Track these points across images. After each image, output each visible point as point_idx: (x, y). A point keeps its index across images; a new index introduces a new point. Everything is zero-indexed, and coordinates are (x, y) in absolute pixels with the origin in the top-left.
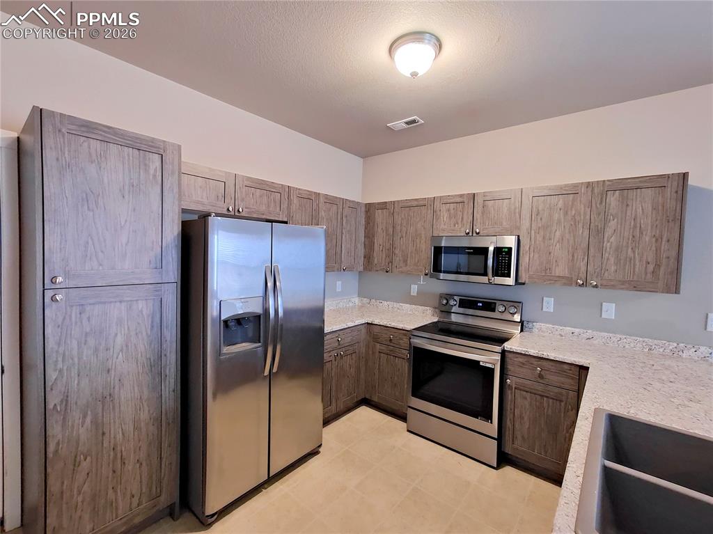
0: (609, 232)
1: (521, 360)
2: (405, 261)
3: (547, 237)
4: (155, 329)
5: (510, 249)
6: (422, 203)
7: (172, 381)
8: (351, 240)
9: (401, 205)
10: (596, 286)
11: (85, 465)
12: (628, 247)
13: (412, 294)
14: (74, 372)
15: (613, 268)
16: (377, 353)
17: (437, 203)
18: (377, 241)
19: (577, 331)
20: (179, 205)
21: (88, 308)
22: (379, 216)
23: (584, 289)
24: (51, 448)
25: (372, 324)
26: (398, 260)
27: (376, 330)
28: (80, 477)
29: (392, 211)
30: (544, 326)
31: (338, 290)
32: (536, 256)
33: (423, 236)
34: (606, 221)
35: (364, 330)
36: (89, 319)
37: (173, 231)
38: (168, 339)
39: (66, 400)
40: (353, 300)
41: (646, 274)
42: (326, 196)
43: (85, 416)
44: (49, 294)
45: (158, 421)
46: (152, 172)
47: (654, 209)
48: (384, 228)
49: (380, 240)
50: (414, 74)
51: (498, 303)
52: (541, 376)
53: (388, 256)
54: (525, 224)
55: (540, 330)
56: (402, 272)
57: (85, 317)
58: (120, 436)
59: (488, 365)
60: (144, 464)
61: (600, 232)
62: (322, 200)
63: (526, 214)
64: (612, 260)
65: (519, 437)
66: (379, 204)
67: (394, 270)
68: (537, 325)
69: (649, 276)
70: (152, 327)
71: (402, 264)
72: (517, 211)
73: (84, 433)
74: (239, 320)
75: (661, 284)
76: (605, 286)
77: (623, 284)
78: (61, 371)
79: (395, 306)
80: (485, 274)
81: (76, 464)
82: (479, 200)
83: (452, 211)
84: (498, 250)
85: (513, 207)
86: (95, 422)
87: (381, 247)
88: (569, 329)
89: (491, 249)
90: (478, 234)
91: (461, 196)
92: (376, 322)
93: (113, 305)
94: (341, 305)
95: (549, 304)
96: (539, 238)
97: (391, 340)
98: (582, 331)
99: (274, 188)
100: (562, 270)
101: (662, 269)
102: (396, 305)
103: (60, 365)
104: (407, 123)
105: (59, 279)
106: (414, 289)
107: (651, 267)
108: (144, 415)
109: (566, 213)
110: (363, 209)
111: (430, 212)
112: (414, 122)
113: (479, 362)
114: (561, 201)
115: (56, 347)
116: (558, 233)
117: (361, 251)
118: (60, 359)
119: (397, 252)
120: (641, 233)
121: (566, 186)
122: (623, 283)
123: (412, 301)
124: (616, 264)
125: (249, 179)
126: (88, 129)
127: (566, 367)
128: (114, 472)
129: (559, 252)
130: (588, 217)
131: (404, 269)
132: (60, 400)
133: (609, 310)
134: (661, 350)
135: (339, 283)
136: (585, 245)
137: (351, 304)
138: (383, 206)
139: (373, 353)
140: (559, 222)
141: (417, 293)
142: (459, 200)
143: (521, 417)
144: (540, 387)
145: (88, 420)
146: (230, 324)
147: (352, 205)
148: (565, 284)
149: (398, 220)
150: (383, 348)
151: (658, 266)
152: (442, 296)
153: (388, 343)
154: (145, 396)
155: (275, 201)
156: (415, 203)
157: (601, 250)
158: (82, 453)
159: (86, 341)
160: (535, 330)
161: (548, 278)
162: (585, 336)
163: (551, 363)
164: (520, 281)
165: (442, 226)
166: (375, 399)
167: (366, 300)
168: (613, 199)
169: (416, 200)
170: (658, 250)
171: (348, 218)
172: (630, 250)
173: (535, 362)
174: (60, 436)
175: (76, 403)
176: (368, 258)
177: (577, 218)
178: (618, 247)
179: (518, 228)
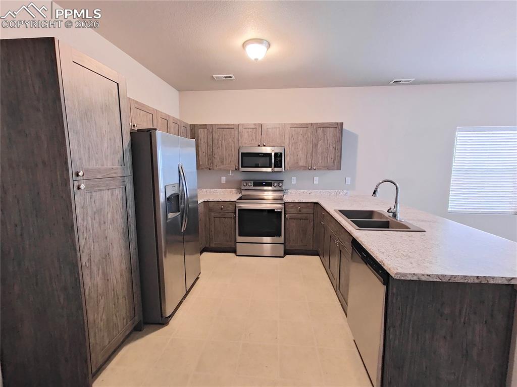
0: (319, 145)
1: (291, 205)
2: (222, 162)
3: (296, 148)
4: (124, 208)
5: (281, 154)
6: (231, 127)
7: (134, 242)
9: (217, 127)
10: (315, 169)
11: (102, 302)
12: (325, 152)
13: (222, 182)
14: (91, 240)
15: (321, 161)
16: (213, 218)
17: (241, 127)
18: (201, 150)
19: (305, 191)
21: (94, 194)
22: (202, 133)
23: (311, 171)
24: (87, 292)
25: (208, 201)
26: (216, 161)
27: (211, 205)
28: (101, 310)
29: (211, 130)
30: (292, 191)
32: (292, 157)
33: (233, 146)
34: (318, 141)
35: (203, 206)
36: (95, 202)
38: (131, 214)
39: (90, 259)
42: (173, 118)
43: (99, 270)
44: (75, 184)
45: (130, 269)
47: (333, 136)
48: (206, 141)
50: (256, 60)
51: (273, 182)
52: (300, 211)
53: (209, 159)
54: (287, 141)
55: (291, 193)
57: (93, 200)
58: (115, 281)
59: (279, 210)
60: (127, 297)
61: (316, 145)
63: (287, 136)
64: (320, 157)
65: (292, 241)
66: (200, 125)
67: (215, 168)
68: (289, 191)
69: (332, 164)
70: (123, 206)
71: (220, 164)
72: (283, 134)
73: (99, 280)
75: (336, 167)
76: (318, 169)
78: (86, 239)
79: (212, 191)
80: (270, 167)
81: (98, 302)
82: (264, 128)
83: (250, 133)
84: (276, 154)
85: (281, 132)
86: (103, 273)
87: (204, 153)
88: (302, 191)
89: (273, 154)
90: (265, 145)
91: (255, 124)
92: (211, 200)
93: (105, 191)
95: (294, 180)
96: (293, 149)
97: (222, 209)
98: (307, 190)
99: (150, 110)
100: (302, 163)
101: (336, 161)
103: (85, 235)
104: (225, 77)
105: (80, 174)
106: (224, 179)
107: (333, 160)
108: (124, 266)
109: (303, 137)
110: (189, 128)
111: (237, 133)
112: (231, 77)
113: (274, 210)
114: (301, 131)
115: (82, 222)
116: (301, 146)
118: (85, 231)
119: (216, 156)
120: (329, 146)
121: (304, 124)
122: (324, 167)
123: (222, 186)
124: (322, 159)
127: (309, 204)
128: (115, 305)
129: (301, 155)
130: (312, 139)
131: (222, 167)
132: (87, 260)
133: (316, 179)
134: (333, 194)
136: (310, 152)
138: (204, 127)
140: (301, 140)
141: (226, 182)
142: (253, 127)
143: (292, 231)
144: (299, 216)
145: (100, 272)
147: (184, 125)
148: (304, 169)
149: (216, 136)
150: (217, 214)
151: (335, 159)
152: (243, 182)
153: (221, 211)
154: (123, 254)
156: (227, 127)
157: (316, 153)
158: (100, 295)
159: (95, 217)
160: (289, 193)
161: (297, 167)
162: (308, 192)
163: (303, 204)
164: (286, 169)
165: (245, 141)
166: (213, 245)
168: (320, 131)
169: (228, 124)
170: (335, 154)
171: (183, 134)
173: (297, 205)
174: (90, 284)
175: (94, 261)
177: (308, 139)
178: (322, 152)
179: (284, 143)
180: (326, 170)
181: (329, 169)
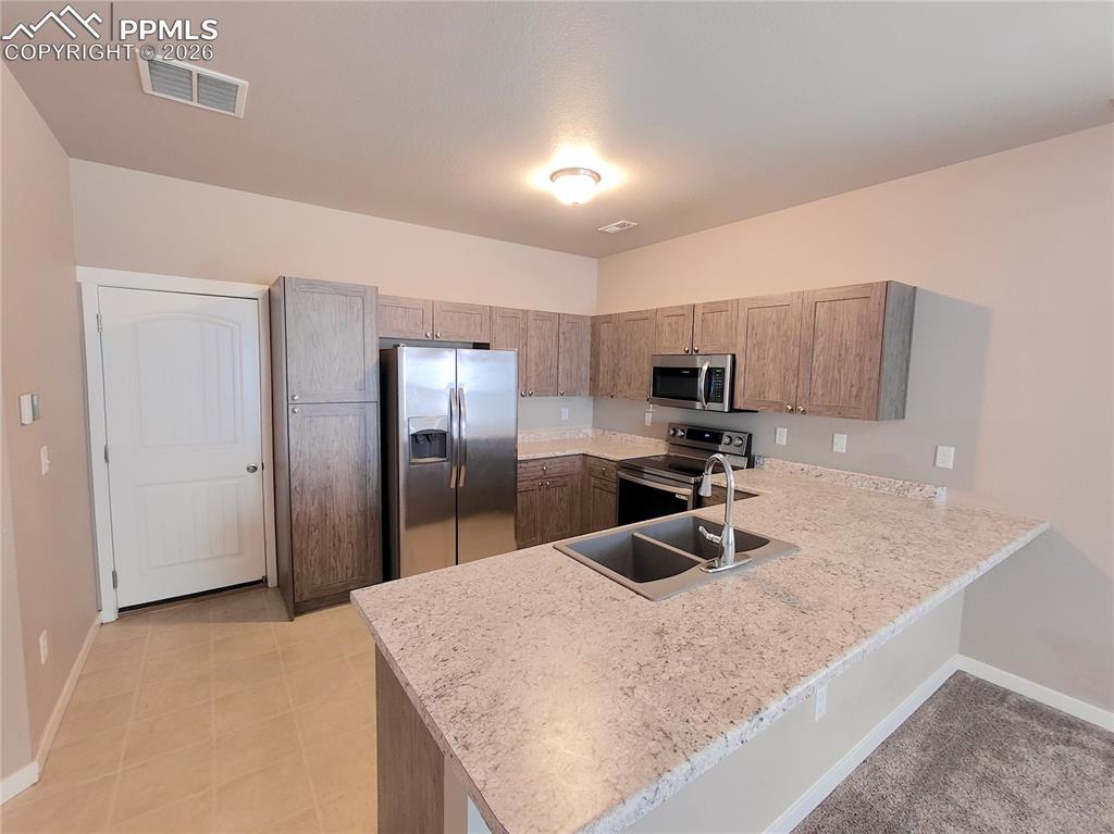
2: (629, 384)
3: (761, 357)
4: (361, 439)
5: (723, 370)
6: (644, 316)
7: (375, 484)
8: (571, 360)
9: (625, 318)
10: (804, 412)
12: (834, 368)
13: (647, 424)
14: (307, 466)
15: (821, 392)
17: (659, 316)
18: (603, 361)
19: (806, 467)
20: (377, 334)
21: (315, 419)
22: (605, 331)
24: (294, 518)
26: (622, 383)
27: (591, 462)
28: (313, 544)
29: (617, 326)
30: (775, 462)
31: (563, 418)
32: (751, 378)
34: (816, 338)
35: (578, 463)
36: (316, 427)
37: (373, 360)
38: (372, 448)
39: (302, 485)
40: (584, 431)
41: (850, 397)
42: (537, 313)
43: (314, 499)
44: (291, 407)
45: (364, 514)
46: (356, 312)
48: (609, 346)
49: (605, 359)
51: (722, 433)
53: (613, 378)
54: (741, 341)
56: (626, 397)
57: (313, 425)
58: (337, 519)
59: (683, 498)
61: (809, 350)
62: (531, 317)
63: (742, 328)
64: (820, 381)
66: (604, 316)
67: (619, 394)
68: (768, 461)
69: (853, 400)
71: (626, 388)
72: (734, 325)
73: (313, 510)
74: (428, 436)
75: (862, 410)
76: (811, 412)
77: (828, 410)
78: (299, 463)
81: (309, 533)
82: (699, 312)
83: (674, 326)
84: (711, 371)
85: (730, 321)
86: (320, 505)
87: (606, 368)
88: (798, 465)
89: (705, 368)
90: (697, 351)
91: (682, 307)
92: (591, 453)
93: (330, 417)
94: (568, 436)
95: (782, 436)
96: (754, 358)
97: (603, 473)
98: (812, 466)
99: (475, 310)
100: (775, 394)
101: (865, 391)
102: (629, 437)
103: (298, 459)
104: (619, 227)
105: (296, 398)
106: (648, 418)
107: (855, 390)
108: (354, 507)
109: (779, 329)
110: (589, 323)
111: (653, 326)
112: (625, 225)
113: (675, 494)
114: (775, 314)
115: (295, 446)
116: (771, 352)
117: (586, 372)
119: (621, 373)
120: (847, 351)
122: (829, 408)
123: (644, 432)
124: (823, 387)
125: (447, 303)
126: (312, 285)
129: (772, 373)
130: (798, 333)
131: (627, 394)
132: (299, 484)
133: (841, 443)
134: (887, 489)
135: (565, 411)
136: (795, 364)
137: (581, 435)
138: (608, 319)
139: (589, 488)
140: (772, 338)
141: (652, 423)
142: (680, 312)
145: (316, 502)
146: (420, 439)
147: (571, 319)
148: (776, 410)
149: (623, 336)
150: (597, 481)
151: (860, 389)
152: (670, 425)
153: (601, 476)
154: (355, 492)
155: (475, 323)
156: (638, 316)
157: (811, 371)
158: (313, 526)
159: (314, 443)
160: (766, 467)
161: (762, 404)
162: (814, 473)
164: (736, 407)
165: (665, 344)
167: (600, 432)
168: (822, 312)
169: (639, 312)
170: (861, 370)
171: (567, 335)
172: (836, 371)
175: (308, 488)
176: (594, 380)
177: (789, 333)
178: (825, 367)
179: (734, 345)
180: (833, 416)
181: (841, 415)
